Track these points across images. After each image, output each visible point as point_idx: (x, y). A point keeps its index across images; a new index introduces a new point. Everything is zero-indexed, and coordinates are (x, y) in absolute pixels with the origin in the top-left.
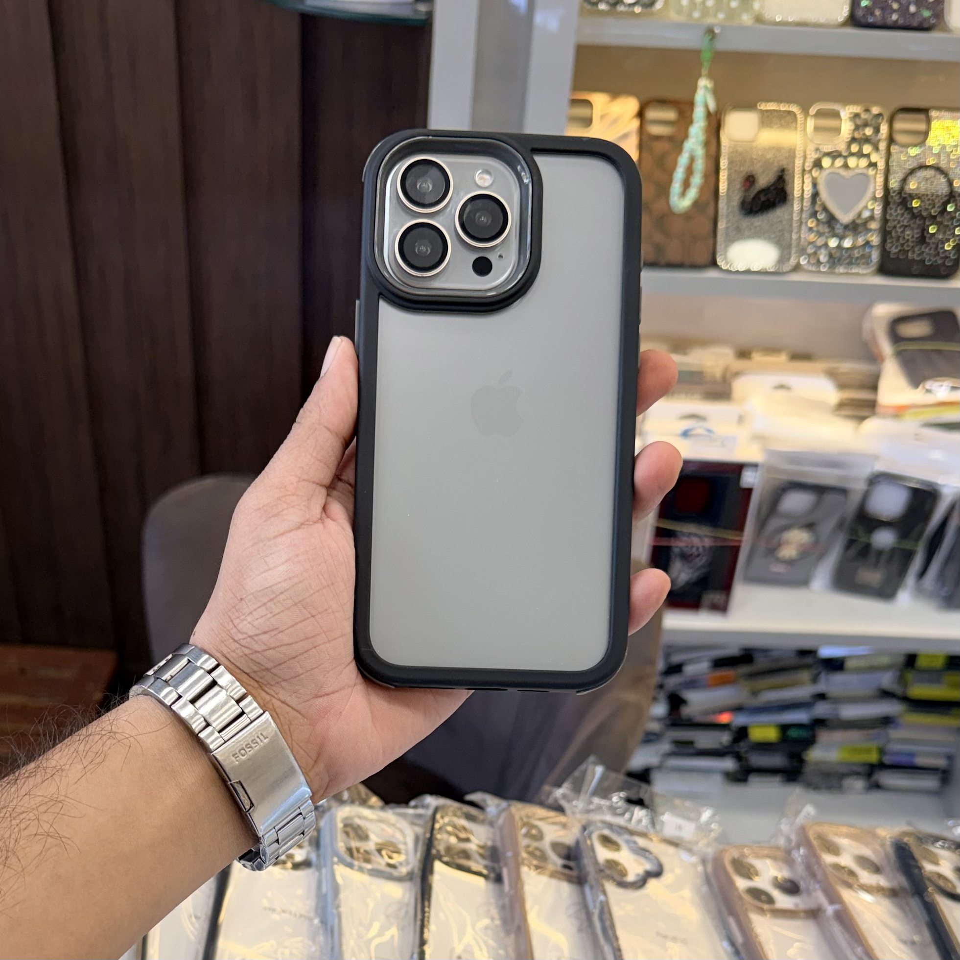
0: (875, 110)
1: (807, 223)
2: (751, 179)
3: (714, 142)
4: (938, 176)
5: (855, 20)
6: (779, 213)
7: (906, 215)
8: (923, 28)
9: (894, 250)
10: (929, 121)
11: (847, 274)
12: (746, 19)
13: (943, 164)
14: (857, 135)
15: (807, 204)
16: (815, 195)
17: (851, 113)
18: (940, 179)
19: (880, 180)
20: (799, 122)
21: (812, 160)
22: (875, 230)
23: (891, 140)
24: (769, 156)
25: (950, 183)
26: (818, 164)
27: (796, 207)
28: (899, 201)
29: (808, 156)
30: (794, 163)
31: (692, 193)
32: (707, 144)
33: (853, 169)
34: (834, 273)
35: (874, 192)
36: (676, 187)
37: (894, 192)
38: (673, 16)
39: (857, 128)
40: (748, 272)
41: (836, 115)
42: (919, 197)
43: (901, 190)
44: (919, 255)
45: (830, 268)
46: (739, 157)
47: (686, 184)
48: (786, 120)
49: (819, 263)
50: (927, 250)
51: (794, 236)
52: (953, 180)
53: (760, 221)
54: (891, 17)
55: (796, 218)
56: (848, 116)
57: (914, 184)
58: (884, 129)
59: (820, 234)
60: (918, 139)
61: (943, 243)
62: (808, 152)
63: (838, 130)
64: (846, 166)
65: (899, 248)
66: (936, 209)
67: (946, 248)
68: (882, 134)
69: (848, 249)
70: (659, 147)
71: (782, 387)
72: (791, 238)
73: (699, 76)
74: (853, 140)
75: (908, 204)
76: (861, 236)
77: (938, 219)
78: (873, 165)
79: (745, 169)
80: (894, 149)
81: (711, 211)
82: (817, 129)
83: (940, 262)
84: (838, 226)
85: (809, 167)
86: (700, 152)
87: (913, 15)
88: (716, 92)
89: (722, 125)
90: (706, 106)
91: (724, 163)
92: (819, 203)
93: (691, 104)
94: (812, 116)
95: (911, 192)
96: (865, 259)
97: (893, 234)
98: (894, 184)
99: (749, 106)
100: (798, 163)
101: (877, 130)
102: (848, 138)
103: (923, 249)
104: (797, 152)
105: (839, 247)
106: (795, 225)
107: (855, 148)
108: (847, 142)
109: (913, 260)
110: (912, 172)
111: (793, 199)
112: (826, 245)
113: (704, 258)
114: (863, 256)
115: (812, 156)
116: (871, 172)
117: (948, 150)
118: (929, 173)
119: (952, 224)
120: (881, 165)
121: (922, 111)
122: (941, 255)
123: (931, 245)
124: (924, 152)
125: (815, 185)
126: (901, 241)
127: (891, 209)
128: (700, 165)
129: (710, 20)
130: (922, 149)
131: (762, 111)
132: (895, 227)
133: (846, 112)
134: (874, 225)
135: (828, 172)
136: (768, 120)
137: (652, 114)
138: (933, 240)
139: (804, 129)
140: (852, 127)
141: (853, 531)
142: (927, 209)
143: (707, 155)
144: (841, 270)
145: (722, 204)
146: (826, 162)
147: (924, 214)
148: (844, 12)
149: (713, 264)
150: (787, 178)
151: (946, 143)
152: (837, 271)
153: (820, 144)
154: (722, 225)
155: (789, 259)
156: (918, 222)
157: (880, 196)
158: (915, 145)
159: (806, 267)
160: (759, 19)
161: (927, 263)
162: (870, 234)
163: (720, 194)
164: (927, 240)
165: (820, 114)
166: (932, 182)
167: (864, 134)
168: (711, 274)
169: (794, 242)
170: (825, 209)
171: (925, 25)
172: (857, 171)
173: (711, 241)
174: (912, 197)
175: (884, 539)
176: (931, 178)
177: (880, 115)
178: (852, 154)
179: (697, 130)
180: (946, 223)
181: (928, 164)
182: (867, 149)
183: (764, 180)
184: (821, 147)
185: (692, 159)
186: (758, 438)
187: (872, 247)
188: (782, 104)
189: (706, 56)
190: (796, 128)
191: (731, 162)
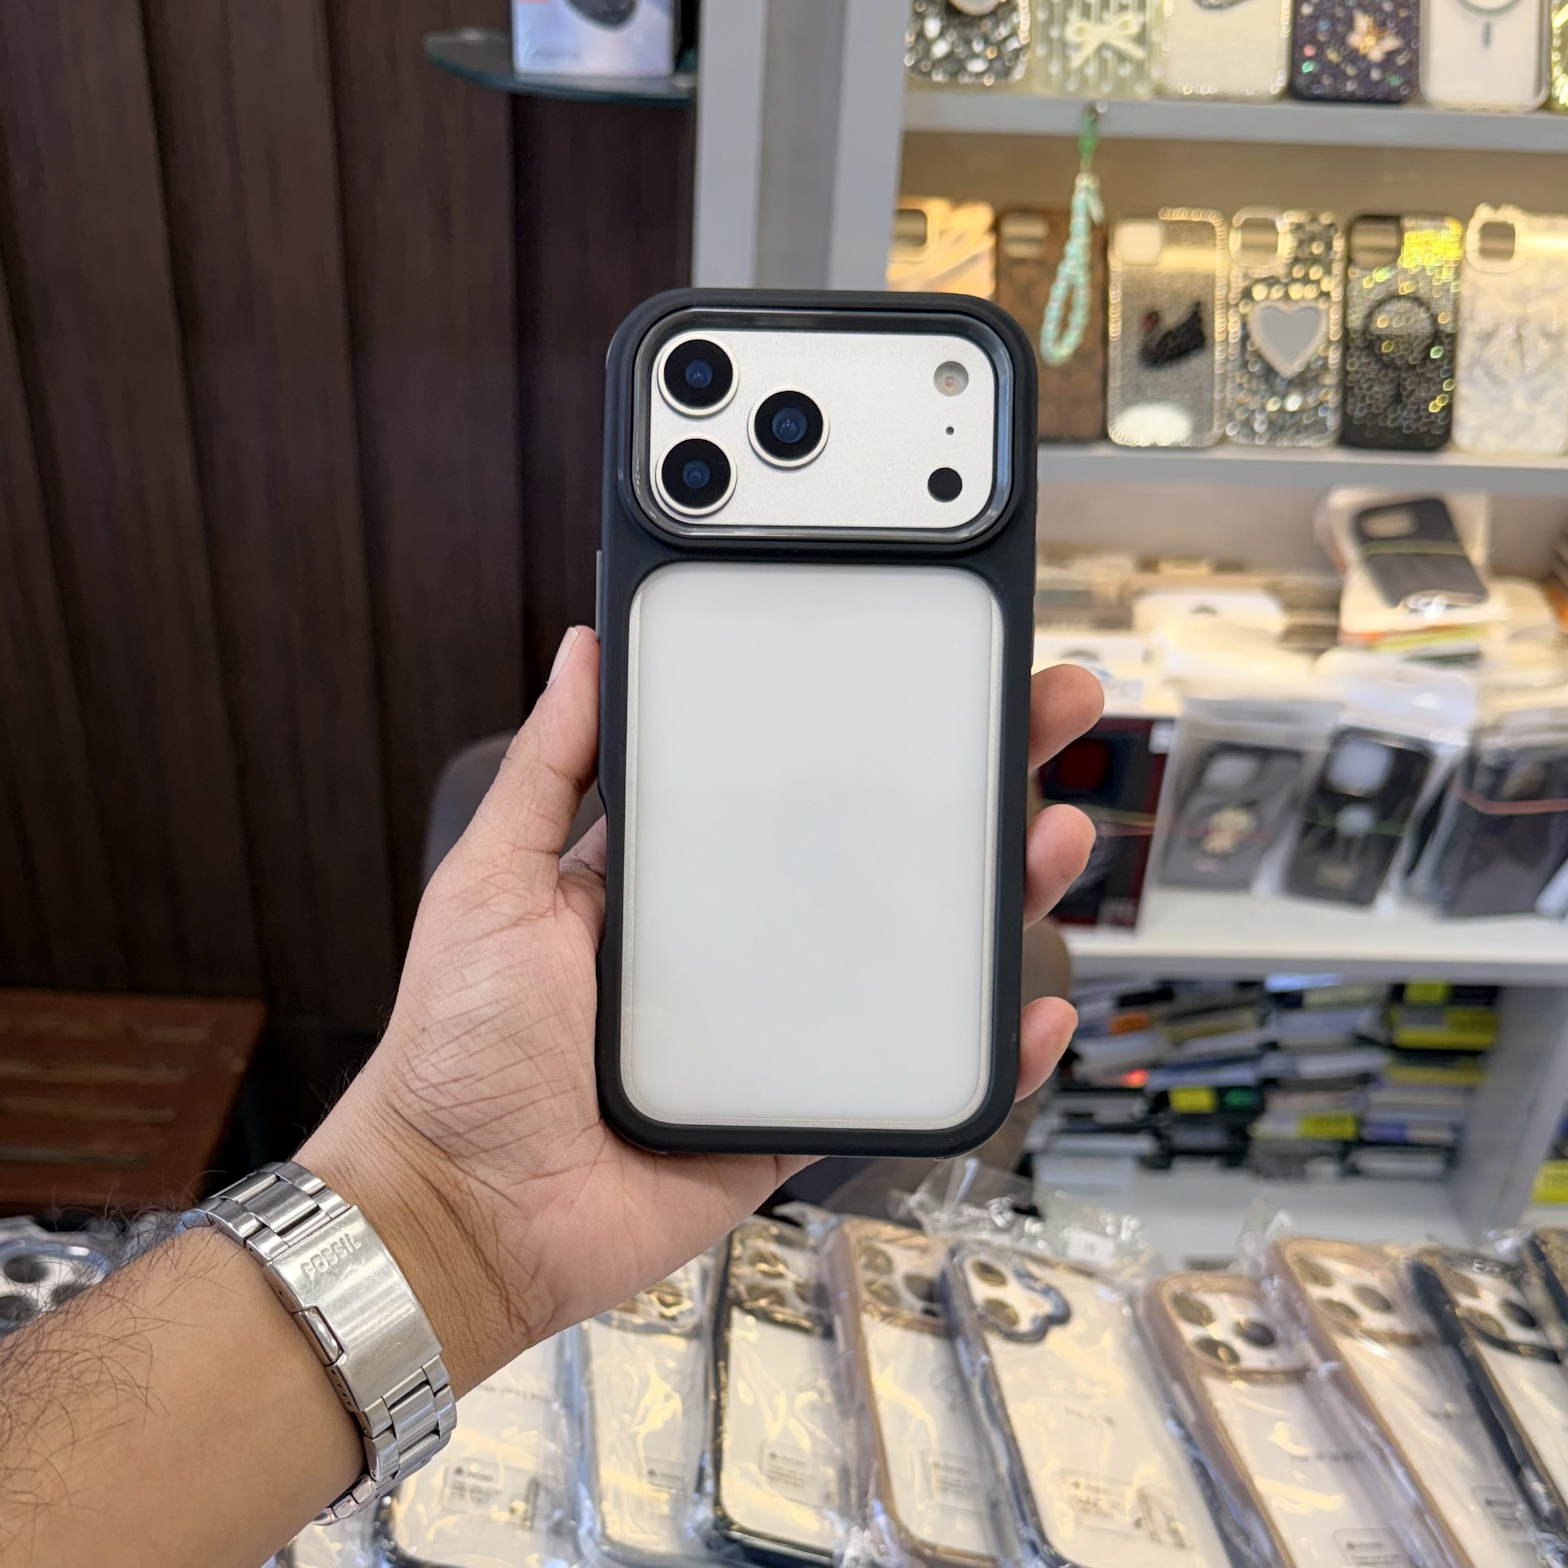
0: (1325, 219)
1: (1234, 377)
2: (1154, 318)
3: (1100, 267)
4: (1416, 309)
5: (1295, 91)
6: (1194, 364)
7: (1373, 365)
8: (1391, 100)
9: (1357, 414)
10: (1400, 233)
11: (1294, 447)
12: (1142, 91)
13: (1422, 292)
14: (1300, 255)
15: (1234, 351)
16: (1245, 337)
17: (1292, 224)
18: (1419, 313)
19: (1335, 315)
20: (1218, 238)
21: (1239, 290)
22: (1330, 386)
23: (1349, 260)
24: (1179, 285)
25: (1434, 318)
26: (1247, 294)
27: (1218, 355)
28: (1362, 345)
29: (1233, 285)
30: (1213, 294)
31: (1073, 338)
32: (1091, 267)
33: (1297, 302)
34: (1273, 447)
35: (1328, 333)
36: (1050, 328)
37: (1355, 332)
38: (1039, 89)
39: (1301, 243)
40: (1154, 448)
41: (1270, 226)
42: (1389, 337)
43: (1366, 330)
44: (1394, 420)
45: (1270, 439)
46: (1137, 285)
47: (1064, 325)
48: (1200, 234)
49: (1252, 433)
50: (1405, 413)
51: (1217, 396)
52: (1437, 315)
53: (1169, 375)
54: (1345, 86)
55: (1218, 371)
56: (1288, 227)
57: (1382, 321)
58: (1339, 245)
59: (1254, 393)
60: (1388, 257)
61: (1427, 402)
62: (1233, 279)
63: (1273, 248)
64: (1286, 296)
65: (1366, 411)
66: (1415, 354)
67: (1431, 410)
68: (1336, 252)
69: (1294, 413)
70: (1023, 274)
71: (1204, 610)
72: (1212, 399)
73: (1077, 171)
74: (1296, 260)
75: (1376, 348)
76: (1311, 394)
77: (1419, 370)
78: (1326, 295)
79: (1146, 302)
80: (1354, 273)
81: (1098, 364)
82: (1245, 247)
83: (1423, 429)
84: (1278, 381)
85: (1234, 299)
86: (1082, 279)
87: (1377, 83)
88: (1104, 193)
89: (1110, 242)
90: (1089, 215)
91: (1115, 295)
92: (1249, 348)
93: (1067, 214)
94: (1237, 229)
95: (1379, 333)
96: (1318, 427)
97: (1356, 390)
98: (1356, 320)
99: (1147, 214)
100: (1219, 294)
101: (1329, 246)
102: (1288, 259)
103: (1399, 412)
104: (1217, 280)
105: (1282, 410)
106: (1217, 381)
107: (1298, 272)
108: (1287, 264)
109: (1386, 428)
110: (1380, 304)
111: (1213, 345)
112: (1263, 409)
113: (1089, 428)
114: (1316, 423)
115: (1239, 284)
116: (1322, 305)
117: (1428, 273)
118: (1404, 305)
119: (1438, 376)
120: (1336, 295)
121: (1392, 220)
122: (1424, 420)
123: (1410, 406)
124: (1395, 277)
125: (1244, 325)
126: (1368, 401)
127: (1352, 356)
128: (1082, 298)
129: (1090, 95)
130: (1393, 273)
131: (1165, 221)
132: (1358, 381)
133: (1285, 221)
134: (1330, 379)
135: (1262, 305)
136: (1175, 234)
137: (1012, 228)
138: (1412, 399)
139: (1226, 247)
140: (1295, 244)
141: (1312, 811)
142: (1402, 356)
143: (1092, 285)
144: (1285, 443)
145: (1114, 353)
146: (1259, 292)
147: (1398, 363)
148: (1277, 82)
149: (1103, 436)
150: (1205, 316)
151: (1425, 264)
152: (1278, 444)
153: (1248, 268)
154: (1115, 382)
155: (1210, 428)
156: (1391, 374)
157: (1337, 338)
158: (1383, 265)
159: (1234, 439)
160: (1160, 92)
161: (1405, 431)
162: (1324, 391)
163: (1111, 339)
164: (1404, 399)
165: (1248, 226)
166: (1408, 319)
167: (1311, 253)
168: (1102, 451)
169: (1217, 406)
170: (1259, 356)
171: (1394, 98)
172: (1303, 304)
173: (1099, 405)
174: (1380, 338)
175: (1356, 821)
176: (1405, 312)
177: (1331, 225)
178: (1295, 281)
179: (1077, 247)
180: (1429, 375)
181: (1401, 294)
182: (1315, 272)
183: (1172, 318)
184: (1250, 271)
185: (1071, 290)
186: (1174, 682)
187: (1327, 409)
188: (1195, 210)
189: (1088, 144)
190: (1215, 245)
191: (1125, 294)
